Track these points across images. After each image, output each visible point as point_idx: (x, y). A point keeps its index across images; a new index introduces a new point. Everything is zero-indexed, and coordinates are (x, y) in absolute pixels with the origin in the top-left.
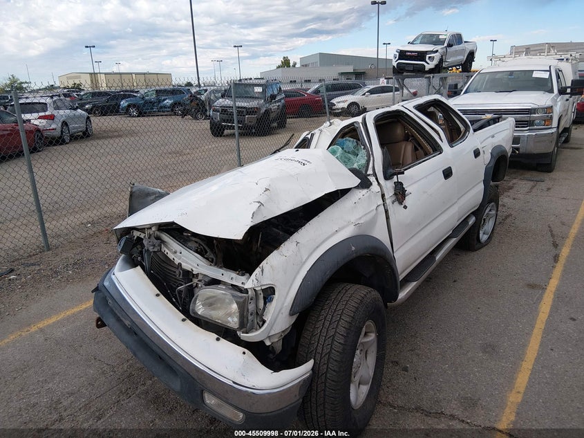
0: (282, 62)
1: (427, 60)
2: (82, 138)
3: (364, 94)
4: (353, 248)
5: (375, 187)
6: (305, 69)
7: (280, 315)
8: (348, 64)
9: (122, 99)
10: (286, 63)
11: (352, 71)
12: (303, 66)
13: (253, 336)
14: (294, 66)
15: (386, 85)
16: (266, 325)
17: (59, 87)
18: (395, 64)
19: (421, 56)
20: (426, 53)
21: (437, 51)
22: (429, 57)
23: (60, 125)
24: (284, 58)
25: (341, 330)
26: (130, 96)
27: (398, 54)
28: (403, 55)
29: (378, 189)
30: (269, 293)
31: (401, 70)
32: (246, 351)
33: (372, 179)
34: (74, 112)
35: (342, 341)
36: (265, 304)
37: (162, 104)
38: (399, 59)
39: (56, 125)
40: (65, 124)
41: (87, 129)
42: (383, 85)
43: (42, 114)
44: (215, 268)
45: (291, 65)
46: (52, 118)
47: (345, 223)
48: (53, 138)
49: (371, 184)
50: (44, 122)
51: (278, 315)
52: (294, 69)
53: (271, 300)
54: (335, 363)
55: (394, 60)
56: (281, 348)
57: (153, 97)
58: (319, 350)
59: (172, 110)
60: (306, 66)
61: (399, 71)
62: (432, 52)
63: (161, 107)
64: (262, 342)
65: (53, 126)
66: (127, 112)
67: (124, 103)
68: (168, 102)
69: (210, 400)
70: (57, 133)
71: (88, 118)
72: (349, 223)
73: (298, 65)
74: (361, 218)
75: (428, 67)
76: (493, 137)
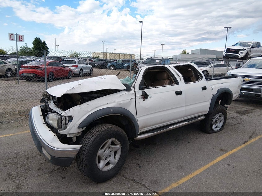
0: (183, 52)
1: (240, 53)
2: (88, 76)
3: (211, 67)
4: (112, 110)
5: (132, 91)
6: (193, 55)
7: (74, 127)
8: (214, 54)
9: (109, 62)
10: (184, 52)
11: (216, 57)
12: (192, 54)
13: (61, 132)
14: (188, 54)
15: (223, 64)
16: (67, 129)
17: (91, 57)
18: (224, 54)
19: (237, 51)
20: (240, 50)
21: (245, 50)
22: (241, 52)
23: (79, 70)
24: (184, 50)
25: (94, 136)
26: (112, 62)
27: (226, 50)
28: (228, 50)
29: (134, 92)
30: (71, 118)
31: (227, 57)
32: (55, 135)
33: (132, 88)
34: (86, 65)
35: (93, 140)
36: (69, 122)
37: (123, 66)
38: (227, 52)
39: (78, 70)
40: (81, 69)
41: (90, 72)
42: (222, 64)
43: (73, 65)
44: (56, 108)
45: (187, 53)
46: (77, 66)
47: (112, 102)
48: (77, 75)
49: (131, 90)
50: (74, 68)
51: (73, 127)
52: (188, 55)
53: (71, 121)
54: (88, 147)
55: (224, 53)
56: (75, 140)
57: (120, 62)
58: (85, 142)
59: (127, 68)
60: (194, 54)
61: (226, 58)
62: (243, 50)
63: (123, 67)
64: (66, 135)
65: (77, 70)
66: (110, 68)
67: (109, 64)
68: (126, 65)
69: (44, 151)
70: (78, 73)
71: (92, 68)
72: (114, 102)
73: (190, 54)
74: (121, 101)
75: (240, 57)
76: (222, 84)
